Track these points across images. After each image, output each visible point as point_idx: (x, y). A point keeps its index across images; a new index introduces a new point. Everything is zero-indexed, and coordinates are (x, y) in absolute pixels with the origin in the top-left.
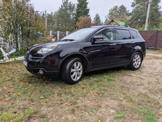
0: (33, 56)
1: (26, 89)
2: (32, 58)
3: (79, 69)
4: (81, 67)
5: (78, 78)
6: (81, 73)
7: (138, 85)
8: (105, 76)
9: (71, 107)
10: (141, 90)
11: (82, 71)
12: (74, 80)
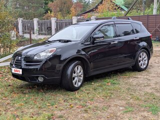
0: (27, 62)
1: (25, 99)
2: (27, 65)
3: (80, 74)
4: (82, 71)
5: (80, 84)
6: (82, 78)
7: (145, 86)
8: (108, 80)
9: (83, 109)
10: (148, 90)
11: (82, 76)
12: (76, 86)
